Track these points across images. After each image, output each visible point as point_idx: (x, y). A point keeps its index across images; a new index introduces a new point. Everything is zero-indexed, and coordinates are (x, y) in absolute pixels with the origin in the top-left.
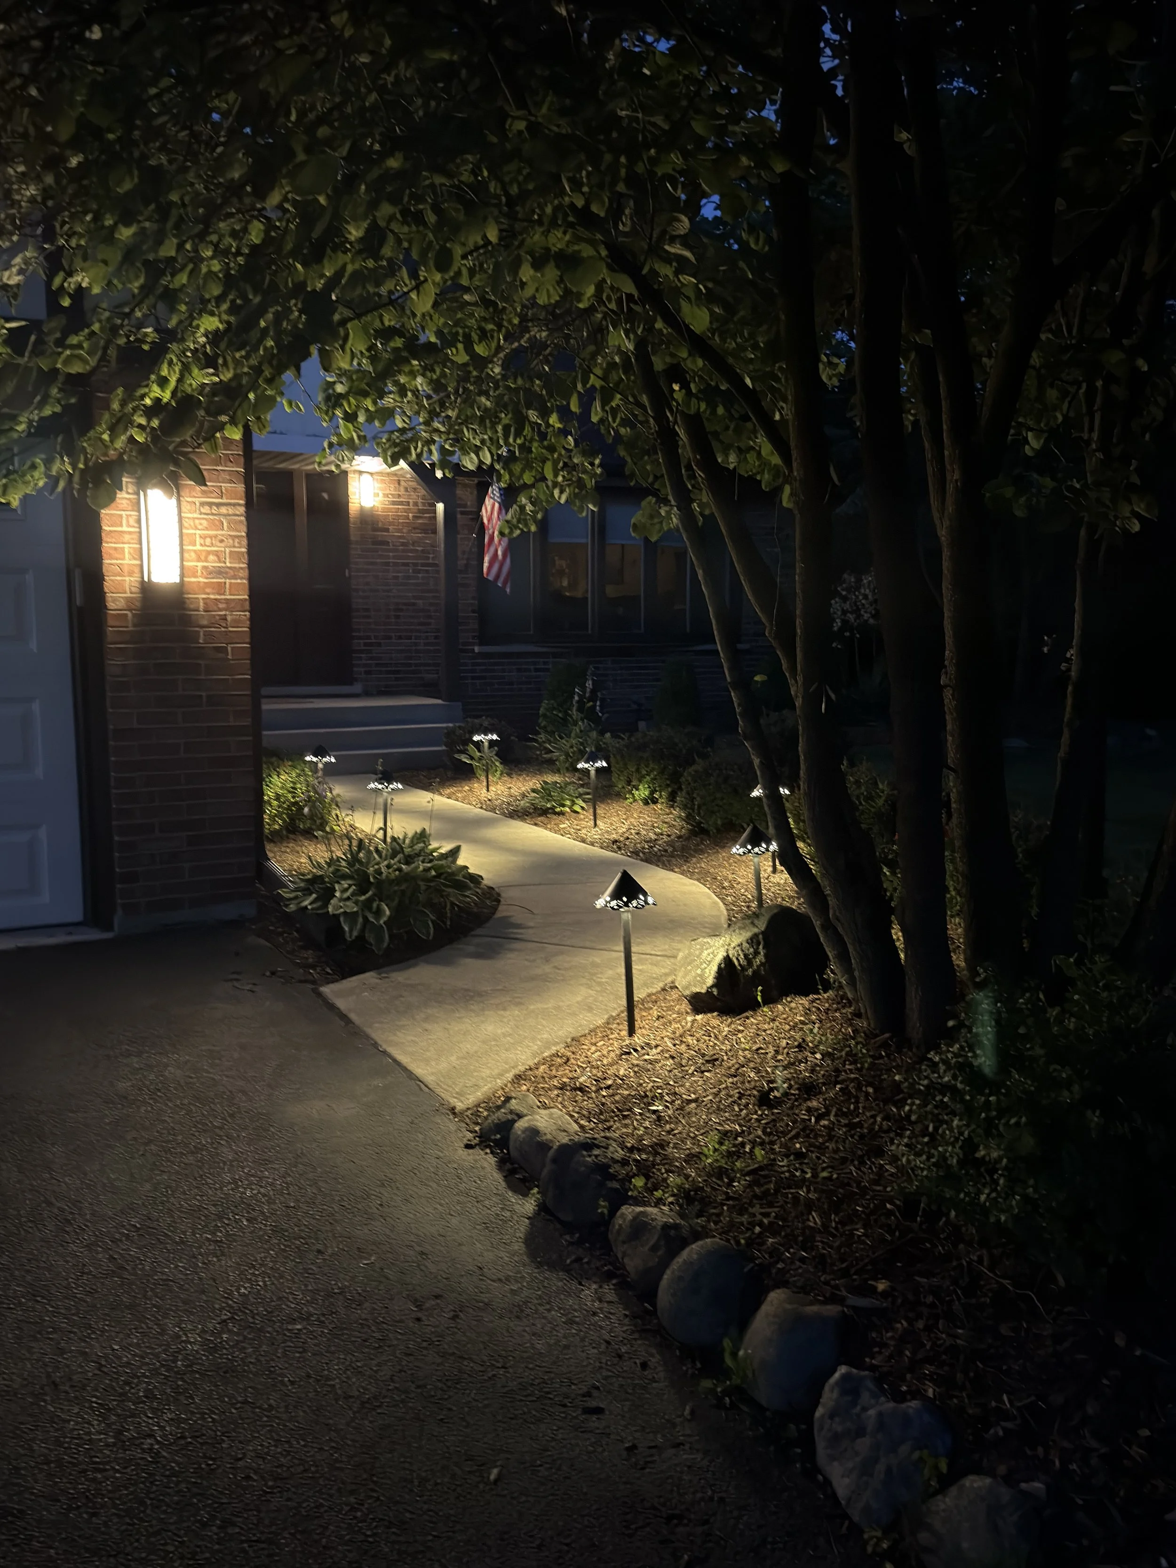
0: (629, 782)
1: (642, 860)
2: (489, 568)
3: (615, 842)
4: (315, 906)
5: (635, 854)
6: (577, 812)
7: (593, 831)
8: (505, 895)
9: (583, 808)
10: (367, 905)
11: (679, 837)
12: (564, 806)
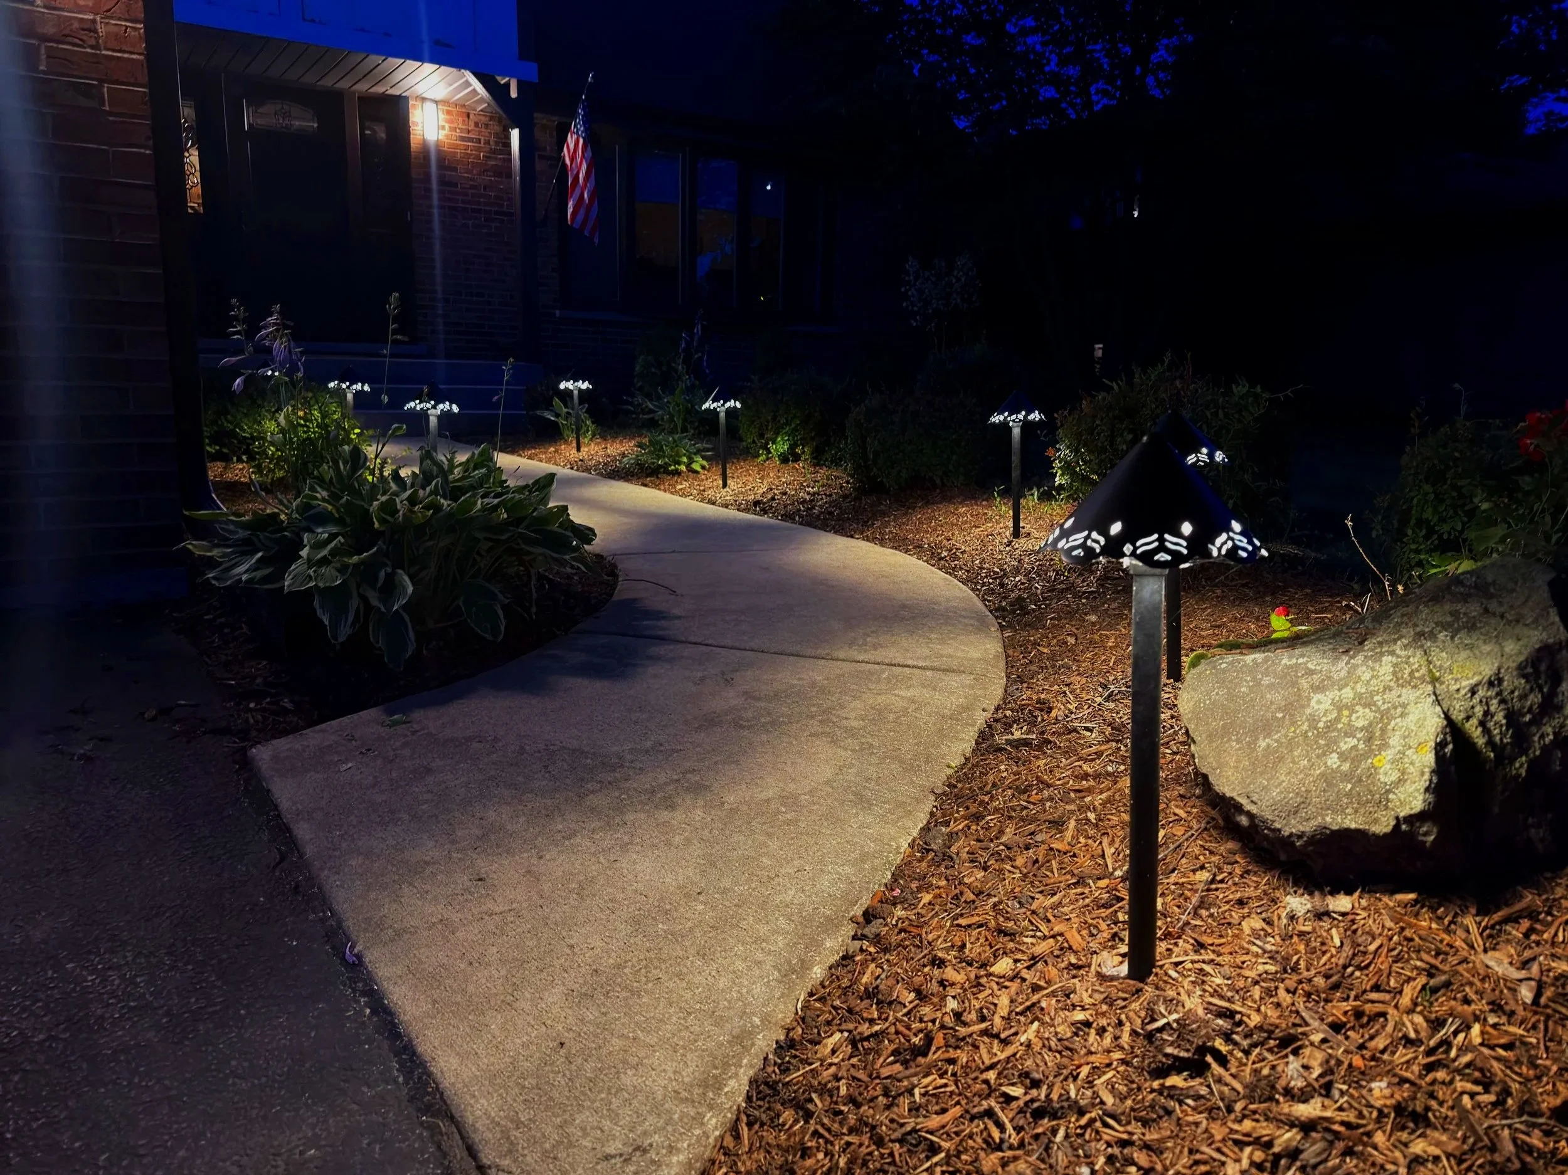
0: (762, 436)
1: (801, 524)
2: (574, 214)
3: (756, 503)
4: (259, 574)
5: (788, 517)
6: (697, 472)
7: (723, 492)
8: (623, 565)
9: (703, 467)
10: (366, 572)
11: (845, 497)
12: (679, 463)
